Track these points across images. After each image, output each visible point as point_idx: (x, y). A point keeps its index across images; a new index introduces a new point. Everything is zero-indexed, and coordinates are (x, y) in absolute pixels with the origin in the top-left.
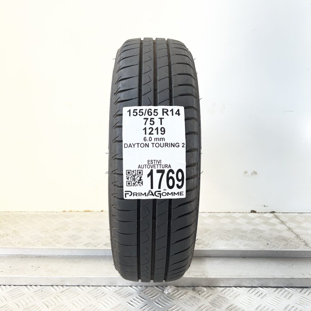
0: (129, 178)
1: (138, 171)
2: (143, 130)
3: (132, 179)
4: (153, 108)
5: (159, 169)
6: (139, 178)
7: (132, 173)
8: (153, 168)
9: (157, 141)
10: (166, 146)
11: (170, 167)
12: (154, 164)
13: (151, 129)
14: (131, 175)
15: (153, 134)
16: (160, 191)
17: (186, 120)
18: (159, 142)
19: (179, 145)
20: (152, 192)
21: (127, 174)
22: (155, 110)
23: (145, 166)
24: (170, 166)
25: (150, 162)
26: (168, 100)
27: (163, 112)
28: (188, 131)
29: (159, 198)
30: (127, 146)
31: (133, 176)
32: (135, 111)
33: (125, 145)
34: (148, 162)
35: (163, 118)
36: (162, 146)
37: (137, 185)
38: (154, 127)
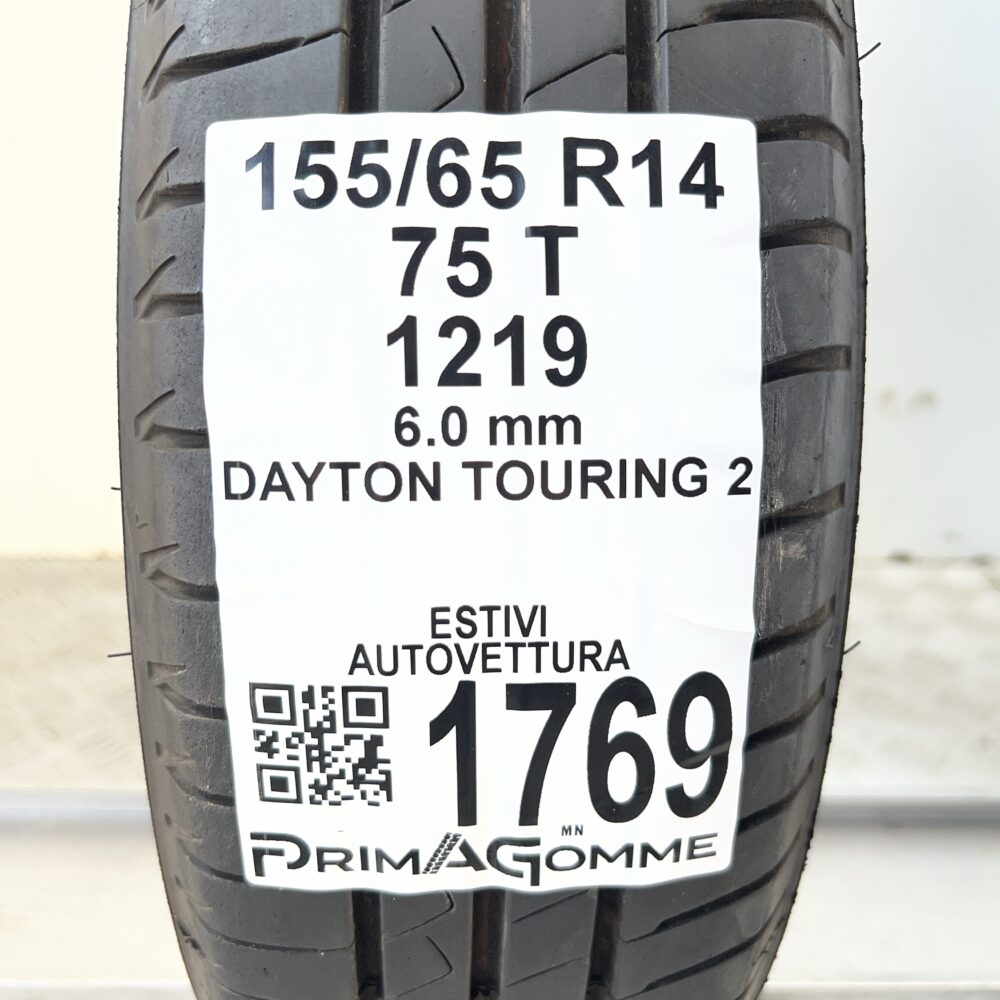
0: (280, 745)
1: (353, 697)
2: (392, 338)
3: (301, 752)
4: (477, 128)
5: (527, 676)
6: (357, 751)
7: (300, 706)
8: (476, 674)
9: (511, 440)
10: (593, 487)
11: (623, 660)
12: (481, 637)
13: (460, 336)
14: (292, 722)
15: (474, 380)
16: (535, 842)
17: (769, 241)
18: (533, 455)
19: (702, 480)
20: (466, 849)
21: (262, 714)
22: (495, 149)
23: (404, 656)
24: (618, 654)
25: (455, 623)
26: (618, 52)
27: (572, 172)
28: (783, 350)
29: (523, 885)
30: (244, 489)
31: (307, 728)
32: (315, 159)
33: (233, 471)
34: (435, 622)
35: (572, 232)
36: (556, 484)
37: (350, 798)
38: (490, 314)
